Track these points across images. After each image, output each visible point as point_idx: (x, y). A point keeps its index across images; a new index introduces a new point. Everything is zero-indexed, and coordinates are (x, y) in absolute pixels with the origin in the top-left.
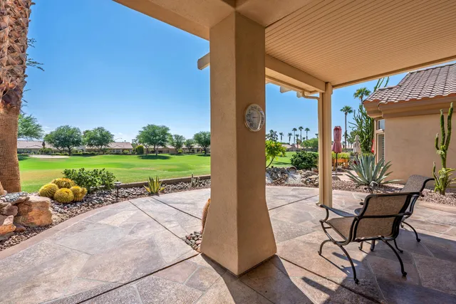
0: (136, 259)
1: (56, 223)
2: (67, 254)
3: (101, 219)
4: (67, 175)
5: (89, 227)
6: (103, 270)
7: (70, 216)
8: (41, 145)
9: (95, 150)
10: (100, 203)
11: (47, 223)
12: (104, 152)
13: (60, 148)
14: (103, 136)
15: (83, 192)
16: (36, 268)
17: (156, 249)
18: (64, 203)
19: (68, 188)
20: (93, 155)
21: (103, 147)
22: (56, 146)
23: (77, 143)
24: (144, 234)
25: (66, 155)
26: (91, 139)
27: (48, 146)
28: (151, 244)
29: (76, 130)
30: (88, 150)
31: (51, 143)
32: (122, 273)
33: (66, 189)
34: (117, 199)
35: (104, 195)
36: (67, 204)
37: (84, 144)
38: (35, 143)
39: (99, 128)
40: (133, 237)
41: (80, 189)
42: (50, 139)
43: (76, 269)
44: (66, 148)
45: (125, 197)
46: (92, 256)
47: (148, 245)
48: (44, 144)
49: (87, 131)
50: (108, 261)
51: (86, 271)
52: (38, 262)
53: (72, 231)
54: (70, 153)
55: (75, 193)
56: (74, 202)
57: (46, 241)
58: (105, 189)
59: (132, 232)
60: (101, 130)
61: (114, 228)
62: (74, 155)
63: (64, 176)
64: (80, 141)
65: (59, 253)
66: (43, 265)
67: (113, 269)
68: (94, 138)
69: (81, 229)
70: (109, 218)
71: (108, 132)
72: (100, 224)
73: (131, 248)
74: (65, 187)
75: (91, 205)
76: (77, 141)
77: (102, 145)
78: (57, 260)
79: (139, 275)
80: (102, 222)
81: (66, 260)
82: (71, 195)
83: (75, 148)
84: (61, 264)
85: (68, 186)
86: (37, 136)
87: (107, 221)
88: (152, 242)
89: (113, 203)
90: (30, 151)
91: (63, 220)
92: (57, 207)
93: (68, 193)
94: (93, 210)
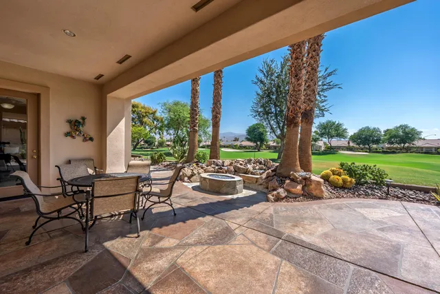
0: (368, 251)
1: (326, 198)
2: (321, 219)
3: (358, 207)
4: (342, 166)
5: (345, 210)
6: (336, 241)
7: (337, 197)
8: (346, 143)
9: (396, 149)
10: (366, 195)
11: (320, 196)
12: (408, 150)
13: (361, 146)
14: (407, 134)
15: (351, 182)
16: (302, 218)
17: (398, 257)
18: (335, 186)
19: (340, 176)
20: (394, 152)
21: (407, 145)
22: (358, 144)
23: (377, 142)
24: (394, 237)
25: (366, 152)
26: (391, 137)
27: (352, 144)
28: (397, 249)
29: (377, 130)
30: (388, 148)
31: (354, 141)
32: (348, 253)
33: (338, 177)
34: (387, 196)
35: (372, 189)
36: (337, 187)
37: (383, 142)
38: (342, 142)
39: (401, 126)
40: (381, 234)
41: (349, 179)
42: (353, 138)
43: (321, 230)
44: (367, 146)
45: (398, 197)
46: (335, 229)
47: (392, 248)
48: (349, 143)
49: (388, 130)
50: (344, 238)
51: (325, 236)
52: (304, 216)
53: (332, 207)
54: (370, 150)
55: (344, 181)
56: (343, 188)
57: (315, 207)
58: (376, 184)
59: (382, 230)
60: (404, 127)
61: (365, 218)
62: (374, 152)
63: (340, 167)
64: (380, 140)
65: (317, 216)
66: (306, 218)
67: (344, 246)
68: (395, 136)
69: (339, 208)
70: (366, 209)
71: (413, 129)
72: (355, 211)
73: (371, 241)
74: (337, 175)
75: (357, 193)
76: (377, 140)
77: (405, 143)
78: (314, 219)
79: (363, 263)
80: (359, 210)
81: (318, 222)
82: (341, 182)
83: (375, 146)
84: (315, 223)
85: (339, 174)
86: (344, 137)
87: (363, 211)
88: (399, 249)
89: (380, 198)
90: (339, 148)
91: (331, 198)
92: (329, 188)
93: (339, 180)
94: (357, 199)
